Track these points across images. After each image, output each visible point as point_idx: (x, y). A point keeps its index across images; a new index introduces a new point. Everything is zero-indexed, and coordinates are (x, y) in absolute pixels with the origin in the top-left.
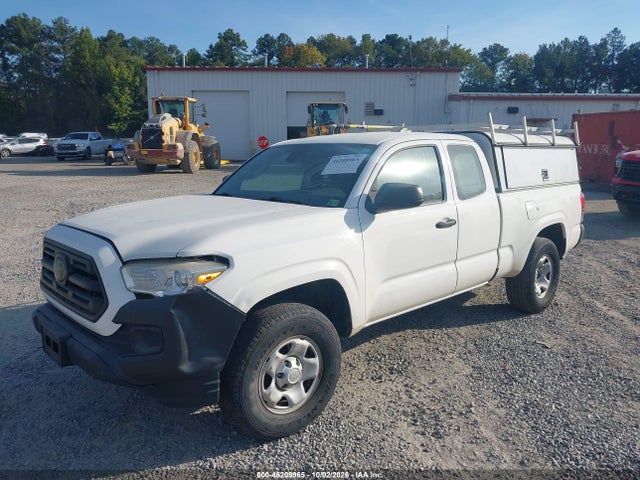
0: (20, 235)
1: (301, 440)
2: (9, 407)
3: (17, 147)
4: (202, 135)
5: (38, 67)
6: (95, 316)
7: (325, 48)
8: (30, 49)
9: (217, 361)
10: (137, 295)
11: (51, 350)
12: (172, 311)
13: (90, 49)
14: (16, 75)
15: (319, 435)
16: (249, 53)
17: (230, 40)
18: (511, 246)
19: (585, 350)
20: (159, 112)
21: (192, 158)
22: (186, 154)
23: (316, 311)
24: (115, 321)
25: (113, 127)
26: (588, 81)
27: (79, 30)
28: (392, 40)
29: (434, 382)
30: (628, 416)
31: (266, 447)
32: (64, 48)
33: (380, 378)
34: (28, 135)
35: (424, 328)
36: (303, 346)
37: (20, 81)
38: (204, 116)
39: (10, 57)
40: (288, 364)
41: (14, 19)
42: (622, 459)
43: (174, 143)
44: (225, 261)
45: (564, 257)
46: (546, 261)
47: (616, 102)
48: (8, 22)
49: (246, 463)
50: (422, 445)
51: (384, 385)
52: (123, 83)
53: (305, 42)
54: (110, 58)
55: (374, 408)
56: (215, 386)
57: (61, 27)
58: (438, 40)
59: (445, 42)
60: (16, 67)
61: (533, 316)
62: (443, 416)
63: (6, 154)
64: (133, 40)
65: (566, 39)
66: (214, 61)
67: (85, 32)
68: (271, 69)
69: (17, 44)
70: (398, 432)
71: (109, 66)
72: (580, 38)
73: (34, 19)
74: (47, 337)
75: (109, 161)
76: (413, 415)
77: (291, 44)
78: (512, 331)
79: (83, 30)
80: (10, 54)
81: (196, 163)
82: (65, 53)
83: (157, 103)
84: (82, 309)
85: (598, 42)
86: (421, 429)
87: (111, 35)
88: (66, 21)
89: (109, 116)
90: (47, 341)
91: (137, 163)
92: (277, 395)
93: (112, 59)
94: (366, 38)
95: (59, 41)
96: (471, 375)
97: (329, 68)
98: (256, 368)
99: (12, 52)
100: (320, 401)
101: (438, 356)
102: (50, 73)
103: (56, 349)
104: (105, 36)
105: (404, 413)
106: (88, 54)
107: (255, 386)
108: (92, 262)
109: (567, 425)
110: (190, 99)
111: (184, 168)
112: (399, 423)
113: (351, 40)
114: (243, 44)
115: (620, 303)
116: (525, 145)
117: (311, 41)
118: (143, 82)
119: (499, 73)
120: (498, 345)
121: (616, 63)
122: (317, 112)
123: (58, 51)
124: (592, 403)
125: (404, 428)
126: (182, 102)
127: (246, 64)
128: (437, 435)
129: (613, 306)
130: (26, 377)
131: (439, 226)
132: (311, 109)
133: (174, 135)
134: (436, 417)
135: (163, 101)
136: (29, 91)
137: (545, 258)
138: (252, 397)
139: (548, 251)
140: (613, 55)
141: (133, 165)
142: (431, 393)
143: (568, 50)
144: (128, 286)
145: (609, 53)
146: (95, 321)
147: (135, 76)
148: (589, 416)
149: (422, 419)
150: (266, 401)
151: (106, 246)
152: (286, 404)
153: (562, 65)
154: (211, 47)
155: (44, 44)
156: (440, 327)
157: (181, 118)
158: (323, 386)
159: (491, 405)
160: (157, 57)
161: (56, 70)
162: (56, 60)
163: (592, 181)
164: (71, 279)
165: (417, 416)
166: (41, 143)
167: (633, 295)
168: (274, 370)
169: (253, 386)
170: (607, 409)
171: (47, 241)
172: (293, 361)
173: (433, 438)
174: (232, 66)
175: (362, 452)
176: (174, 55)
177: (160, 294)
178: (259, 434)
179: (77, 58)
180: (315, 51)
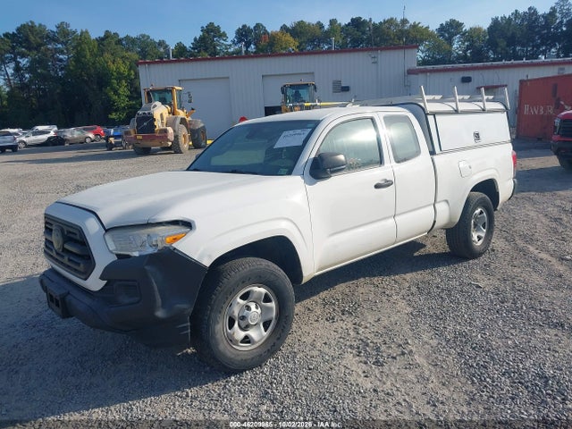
0: (34, 215)
1: (262, 372)
2: (25, 356)
3: (31, 139)
4: (188, 119)
5: (46, 67)
6: (86, 274)
7: (297, 33)
8: (39, 52)
9: (186, 307)
10: (117, 255)
11: (54, 306)
12: (146, 267)
13: (89, 49)
14: (27, 76)
15: (277, 367)
16: (229, 43)
17: (211, 32)
18: (447, 201)
19: (513, 289)
20: (150, 101)
21: (182, 139)
22: (176, 137)
23: (270, 263)
24: (102, 278)
25: (113, 116)
26: (538, 49)
27: (79, 32)
28: (357, 23)
29: (379, 320)
30: (543, 341)
31: (233, 378)
32: (67, 49)
33: (333, 319)
34: (40, 128)
35: (375, 276)
36: (261, 293)
37: (30, 81)
38: (190, 102)
39: (21, 60)
40: (248, 308)
41: (23, 26)
42: (532, 375)
43: (165, 127)
44: (188, 225)
45: (498, 208)
46: (481, 213)
47: (561, 66)
48: (18, 29)
49: (216, 392)
50: (364, 372)
51: (336, 325)
52: (120, 77)
53: (278, 30)
54: (107, 55)
55: (325, 344)
56: (186, 328)
57: (63, 30)
58: (399, 20)
59: (404, 21)
60: (26, 69)
61: (471, 261)
62: (383, 348)
63: (22, 145)
64: (127, 37)
65: (516, 11)
66: (199, 52)
67: (85, 34)
68: (248, 56)
69: (26, 48)
70: (344, 362)
71: (107, 62)
72: (530, 9)
73: (40, 25)
74: (51, 296)
75: (110, 146)
76: (358, 348)
77: (266, 31)
78: (451, 274)
79: (82, 33)
80: (21, 58)
81: (185, 144)
82: (68, 53)
83: (148, 93)
84: (76, 270)
85: (548, 11)
86: (364, 359)
87: (108, 35)
88: (68, 25)
89: (109, 106)
90: (51, 298)
91: (134, 147)
92: (240, 334)
93: (110, 56)
94: (333, 22)
95: (62, 43)
96: (411, 313)
97: (301, 52)
98: (220, 312)
99: (23, 56)
100: (278, 339)
101: (384, 299)
102: (56, 72)
103: (58, 305)
104: (102, 35)
105: (351, 346)
106: (88, 54)
107: (221, 327)
108: (81, 231)
109: (489, 350)
110: (177, 88)
111: (175, 149)
112: (346, 355)
113: (320, 25)
114: (223, 35)
115: (551, 246)
116: (456, 112)
117: (284, 28)
118: (137, 75)
119: (455, 46)
120: (438, 287)
121: (564, 29)
122: (290, 92)
123: (62, 52)
124: (513, 331)
125: (350, 359)
126: (170, 91)
127: (227, 53)
128: (377, 363)
129: (544, 249)
130: (38, 331)
131: (377, 186)
132: (284, 90)
133: (165, 121)
134: (378, 349)
135: (153, 91)
136: (39, 89)
137: (479, 210)
138: (218, 336)
139: (482, 203)
140: (561, 22)
141: (131, 149)
142: (376, 329)
143: (518, 21)
144: (111, 249)
145: (558, 21)
146: (86, 279)
147: (130, 70)
148: (509, 342)
149: (366, 351)
150: (231, 340)
151: (91, 217)
152: (249, 342)
153: (513, 36)
154: (195, 39)
155: (49, 46)
156: (389, 275)
157: (170, 105)
158: (280, 326)
159: (425, 337)
160: (149, 52)
161: (62, 69)
162: (61, 60)
163: (539, 139)
164: (66, 246)
165: (362, 349)
166: (52, 134)
167: (563, 239)
168: (236, 314)
169: (218, 327)
170: (525, 336)
171: (47, 217)
172: (253, 306)
173: (373, 366)
174: (214, 56)
175: (312, 379)
176: (162, 50)
177: (136, 254)
178: (226, 367)
179: (78, 58)
180: (288, 37)
